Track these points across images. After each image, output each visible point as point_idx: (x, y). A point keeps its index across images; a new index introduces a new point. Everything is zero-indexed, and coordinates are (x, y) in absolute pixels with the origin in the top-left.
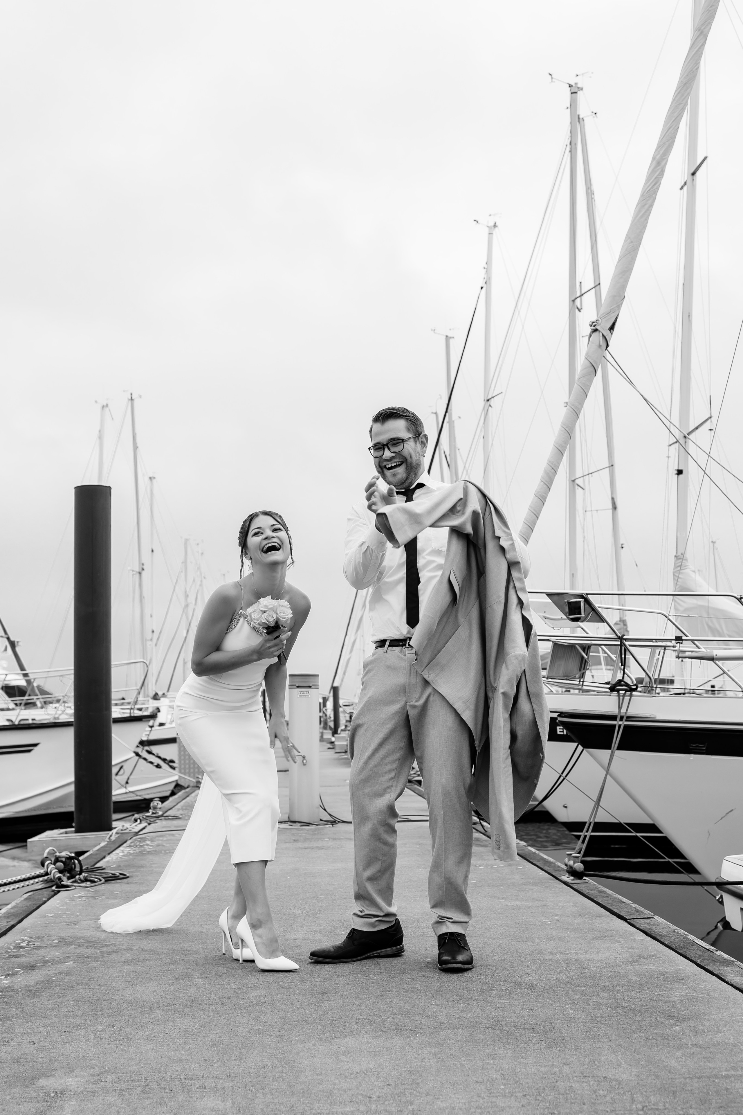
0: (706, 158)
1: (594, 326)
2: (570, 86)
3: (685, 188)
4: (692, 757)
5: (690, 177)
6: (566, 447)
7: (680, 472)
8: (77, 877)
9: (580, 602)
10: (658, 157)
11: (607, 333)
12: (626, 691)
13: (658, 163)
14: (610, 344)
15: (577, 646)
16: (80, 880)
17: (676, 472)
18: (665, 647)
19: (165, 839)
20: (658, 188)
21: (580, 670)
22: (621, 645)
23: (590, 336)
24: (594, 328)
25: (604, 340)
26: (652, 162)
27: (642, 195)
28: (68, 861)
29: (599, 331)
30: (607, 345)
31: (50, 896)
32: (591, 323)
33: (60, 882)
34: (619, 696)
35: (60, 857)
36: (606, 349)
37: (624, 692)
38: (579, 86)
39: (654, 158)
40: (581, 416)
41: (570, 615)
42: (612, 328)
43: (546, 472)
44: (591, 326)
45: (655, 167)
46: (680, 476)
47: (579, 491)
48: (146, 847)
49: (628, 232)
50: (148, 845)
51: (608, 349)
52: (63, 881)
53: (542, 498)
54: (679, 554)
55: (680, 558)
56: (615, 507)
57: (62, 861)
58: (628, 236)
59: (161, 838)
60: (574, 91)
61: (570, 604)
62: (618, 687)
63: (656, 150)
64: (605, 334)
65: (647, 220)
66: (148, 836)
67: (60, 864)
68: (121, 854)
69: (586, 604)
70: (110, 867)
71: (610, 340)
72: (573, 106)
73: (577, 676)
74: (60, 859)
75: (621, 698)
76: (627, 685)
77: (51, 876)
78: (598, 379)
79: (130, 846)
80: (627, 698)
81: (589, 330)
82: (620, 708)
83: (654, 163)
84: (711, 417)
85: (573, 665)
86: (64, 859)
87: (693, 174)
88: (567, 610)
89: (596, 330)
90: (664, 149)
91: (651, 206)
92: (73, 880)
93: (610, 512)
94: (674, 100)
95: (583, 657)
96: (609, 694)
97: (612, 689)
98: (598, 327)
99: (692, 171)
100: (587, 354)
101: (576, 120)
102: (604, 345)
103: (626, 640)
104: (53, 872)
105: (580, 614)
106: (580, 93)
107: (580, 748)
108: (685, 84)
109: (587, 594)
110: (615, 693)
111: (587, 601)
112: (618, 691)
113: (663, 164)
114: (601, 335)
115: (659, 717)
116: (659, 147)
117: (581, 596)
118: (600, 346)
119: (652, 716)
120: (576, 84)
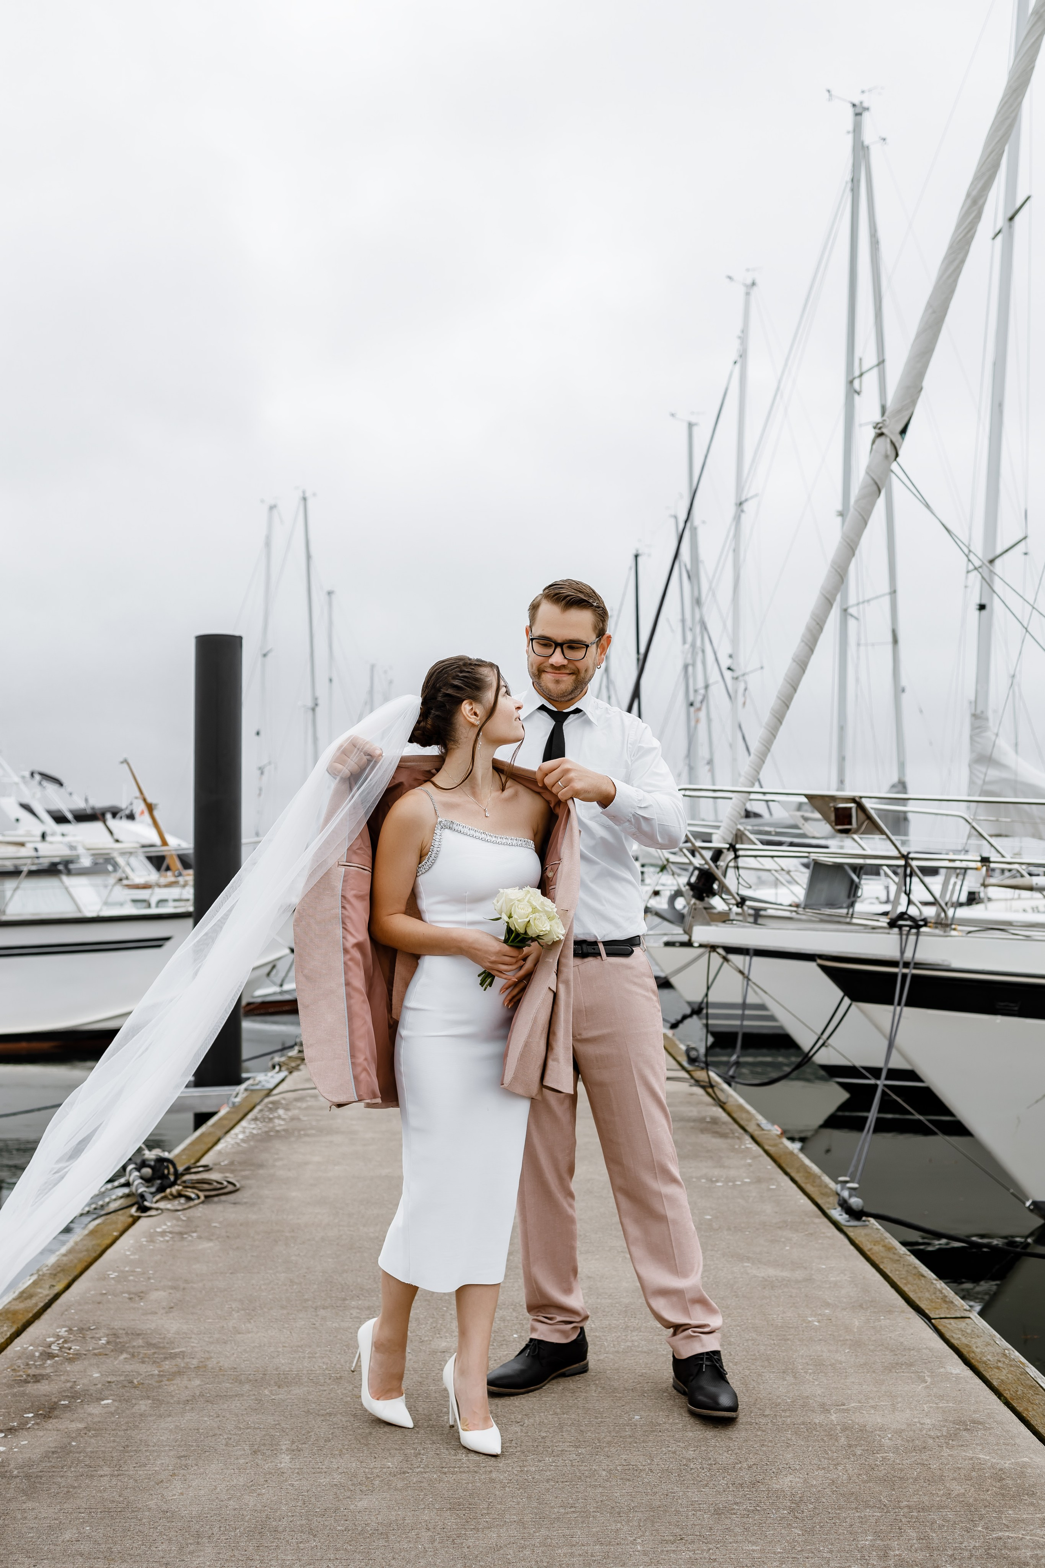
0: (1028, 198)
1: (880, 428)
2: (854, 105)
3: (1000, 237)
4: (999, 1019)
5: (1007, 223)
6: (835, 595)
7: (982, 607)
8: (168, 1191)
9: (850, 808)
10: (974, 193)
11: (896, 438)
12: (911, 927)
13: (975, 202)
14: (901, 453)
15: (847, 868)
16: (171, 1194)
17: (978, 607)
18: (966, 869)
19: (304, 1105)
20: (972, 237)
21: (849, 897)
22: (906, 866)
23: (874, 442)
24: (879, 431)
25: (893, 447)
26: (966, 200)
27: (951, 247)
28: (158, 1165)
29: (886, 436)
30: (897, 455)
31: (126, 1225)
32: (875, 425)
33: (143, 1202)
34: (901, 934)
35: (147, 1160)
36: (895, 460)
37: (907, 928)
38: (865, 105)
39: (968, 195)
40: (857, 552)
41: (837, 824)
42: (904, 431)
43: (809, 629)
44: (875, 428)
45: (970, 207)
46: (984, 612)
47: (852, 623)
48: (277, 1121)
49: (930, 298)
50: (279, 1117)
51: (898, 459)
52: (146, 1200)
53: (802, 664)
54: (978, 712)
55: (978, 718)
56: (895, 641)
57: (149, 1166)
58: (929, 305)
59: (299, 1104)
60: (859, 111)
61: (837, 810)
62: (901, 923)
63: (972, 183)
64: (894, 440)
65: (955, 281)
66: (284, 1099)
67: (147, 1171)
68: (241, 1136)
69: (859, 809)
70: (219, 1164)
71: (900, 447)
72: (857, 130)
73: (845, 905)
74: (147, 1163)
75: (904, 937)
76: (911, 918)
77: (133, 1188)
78: (881, 502)
79: (255, 1119)
80: (912, 938)
81: (872, 433)
82: (902, 952)
83: (969, 201)
84: (1025, 538)
85: (841, 890)
86: (152, 1163)
87: (1011, 219)
88: (833, 817)
89: (881, 434)
90: (982, 182)
91: (963, 262)
92: (163, 1195)
93: (890, 647)
94: (998, 113)
95: (852, 881)
96: (887, 931)
97: (892, 924)
98: (884, 430)
99: (1009, 215)
100: (868, 467)
101: (860, 151)
102: (891, 452)
103: (912, 859)
104: (136, 1183)
105: (850, 823)
106: (866, 115)
107: (847, 1001)
108: (1015, 91)
109: (861, 797)
110: (896, 930)
111: (861, 807)
112: (900, 927)
113: (981, 202)
114: (888, 441)
115: (955, 965)
116: (976, 178)
117: (853, 800)
118: (887, 457)
119: (946, 963)
120: (861, 103)
